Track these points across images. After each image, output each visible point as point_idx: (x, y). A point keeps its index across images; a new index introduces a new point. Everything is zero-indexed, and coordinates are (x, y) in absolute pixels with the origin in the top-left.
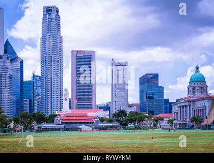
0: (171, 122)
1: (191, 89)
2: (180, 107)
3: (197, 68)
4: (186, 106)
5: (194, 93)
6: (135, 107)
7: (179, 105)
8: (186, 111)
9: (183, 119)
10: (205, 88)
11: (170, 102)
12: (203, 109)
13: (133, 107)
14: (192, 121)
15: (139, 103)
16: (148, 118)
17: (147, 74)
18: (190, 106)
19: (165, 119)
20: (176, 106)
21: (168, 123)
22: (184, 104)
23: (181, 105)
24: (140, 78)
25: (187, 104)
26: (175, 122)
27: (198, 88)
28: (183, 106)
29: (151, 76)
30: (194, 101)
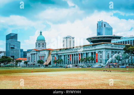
0: (26, 63)
1: (37, 44)
2: (32, 54)
3: (41, 33)
4: (35, 54)
5: (39, 46)
6: (3, 53)
7: (31, 53)
8: (35, 57)
9: (33, 61)
10: (45, 44)
11: (24, 51)
12: (44, 56)
13: (2, 53)
14: (38, 63)
15: (5, 51)
16: (13, 60)
17: (11, 34)
18: (37, 54)
19: (22, 61)
20: (29, 54)
21: (24, 63)
22: (33, 53)
23: (32, 53)
24: (6, 36)
25: (35, 52)
26: (28, 63)
27: (41, 44)
28: (33, 54)
29: (13, 35)
30: (39, 51)
